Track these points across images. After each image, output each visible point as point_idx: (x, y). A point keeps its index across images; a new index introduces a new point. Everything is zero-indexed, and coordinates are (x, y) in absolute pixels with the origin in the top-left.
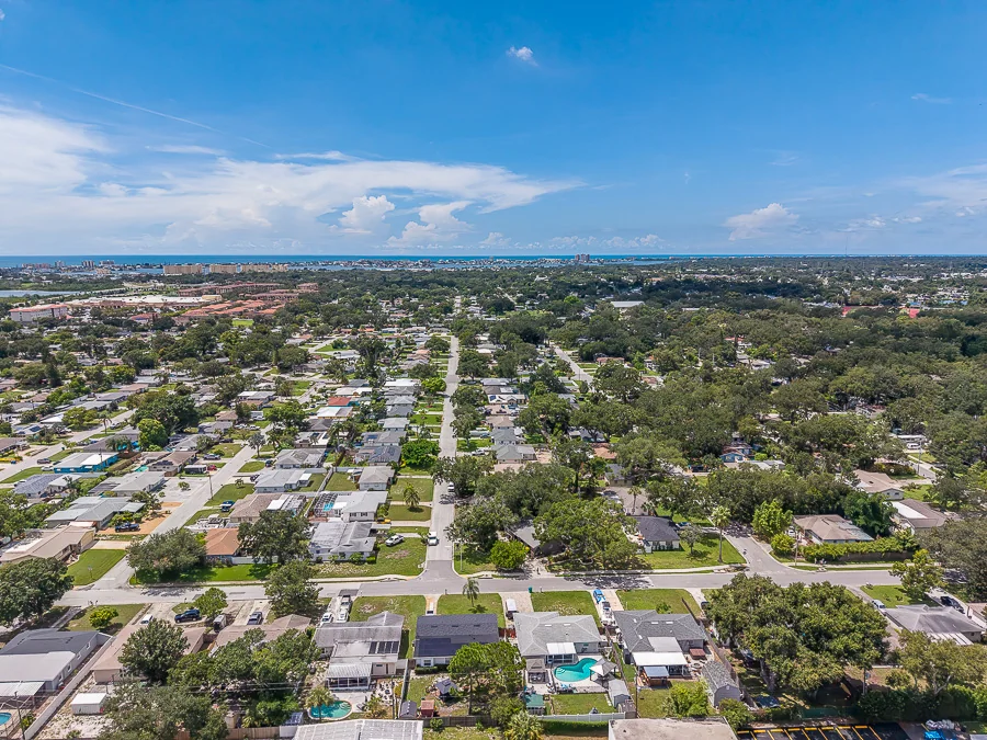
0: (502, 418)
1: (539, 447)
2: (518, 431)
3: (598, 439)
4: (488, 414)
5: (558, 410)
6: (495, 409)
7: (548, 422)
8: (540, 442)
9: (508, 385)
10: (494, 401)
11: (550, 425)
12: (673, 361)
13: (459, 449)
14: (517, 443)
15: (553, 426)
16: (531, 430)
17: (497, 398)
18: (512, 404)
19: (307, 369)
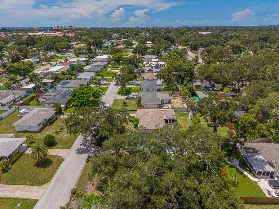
0: (150, 74)
1: (173, 94)
2: (159, 82)
3: (215, 89)
4: (143, 72)
5: (187, 68)
6: (147, 69)
7: (180, 76)
8: (173, 90)
9: (156, 58)
10: (147, 65)
11: (181, 79)
12: (240, 48)
13: (119, 93)
14: (158, 90)
15: (183, 79)
16: (167, 81)
17: (150, 64)
18: (157, 66)
19: (69, 52)
